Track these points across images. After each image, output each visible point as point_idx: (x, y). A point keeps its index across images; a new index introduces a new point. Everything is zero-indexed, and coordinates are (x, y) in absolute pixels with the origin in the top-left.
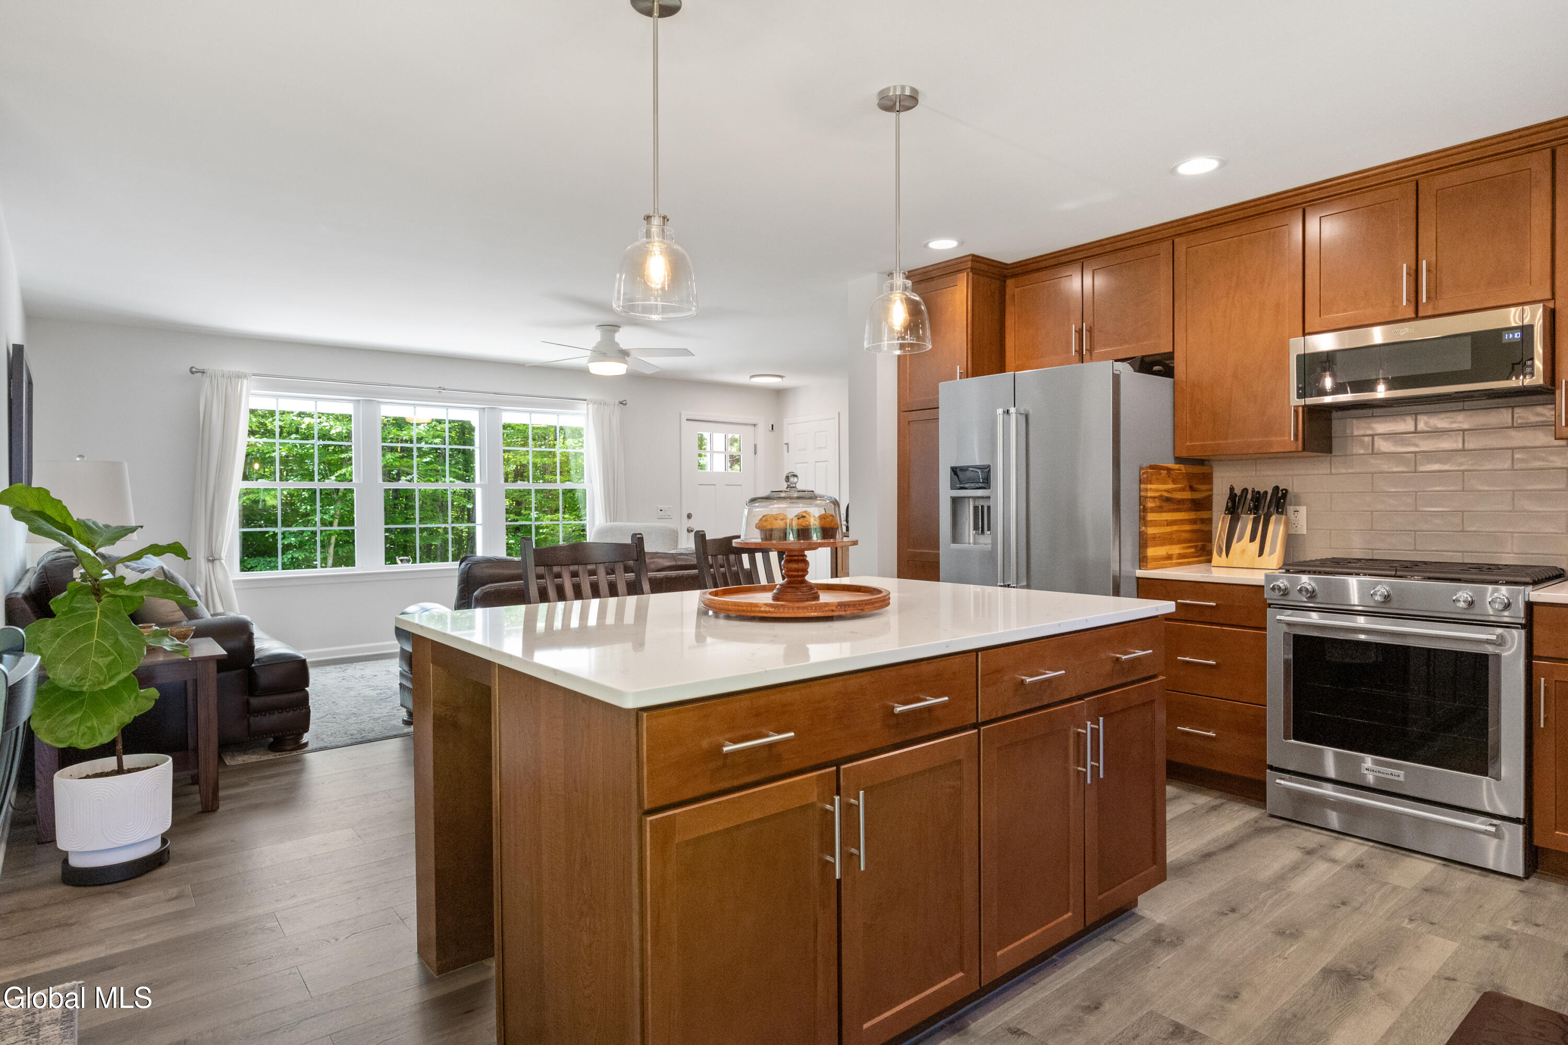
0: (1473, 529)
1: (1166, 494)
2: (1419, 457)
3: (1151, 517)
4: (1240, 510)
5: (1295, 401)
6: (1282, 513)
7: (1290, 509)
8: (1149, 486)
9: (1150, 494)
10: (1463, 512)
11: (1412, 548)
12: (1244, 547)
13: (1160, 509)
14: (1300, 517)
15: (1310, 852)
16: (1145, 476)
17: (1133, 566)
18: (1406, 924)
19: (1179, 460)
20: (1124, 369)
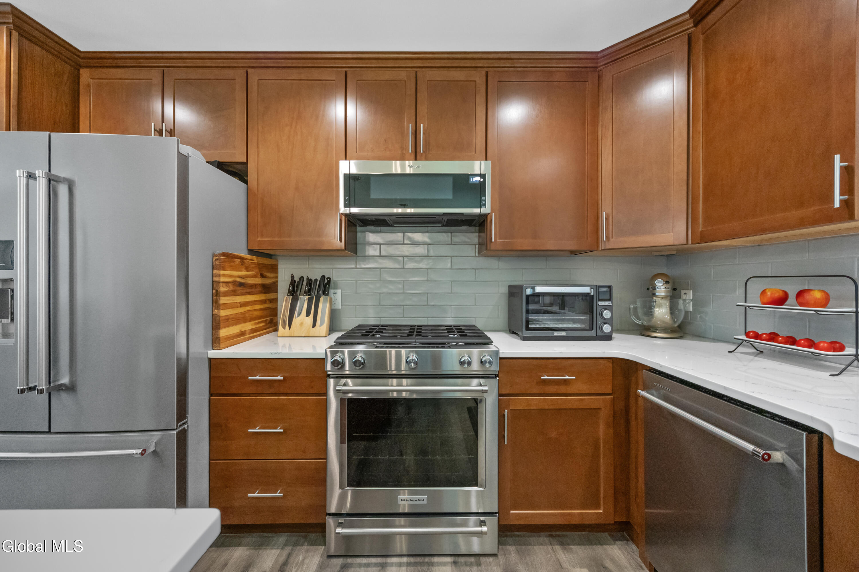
0: (433, 303)
1: (239, 280)
2: (406, 259)
3: (223, 300)
4: (298, 293)
5: (342, 209)
6: (328, 295)
7: (331, 291)
8: (222, 272)
9: (222, 279)
10: (428, 293)
11: (402, 316)
12: (302, 320)
13: (233, 293)
14: (338, 295)
16: (218, 262)
17: (206, 348)
19: (251, 252)
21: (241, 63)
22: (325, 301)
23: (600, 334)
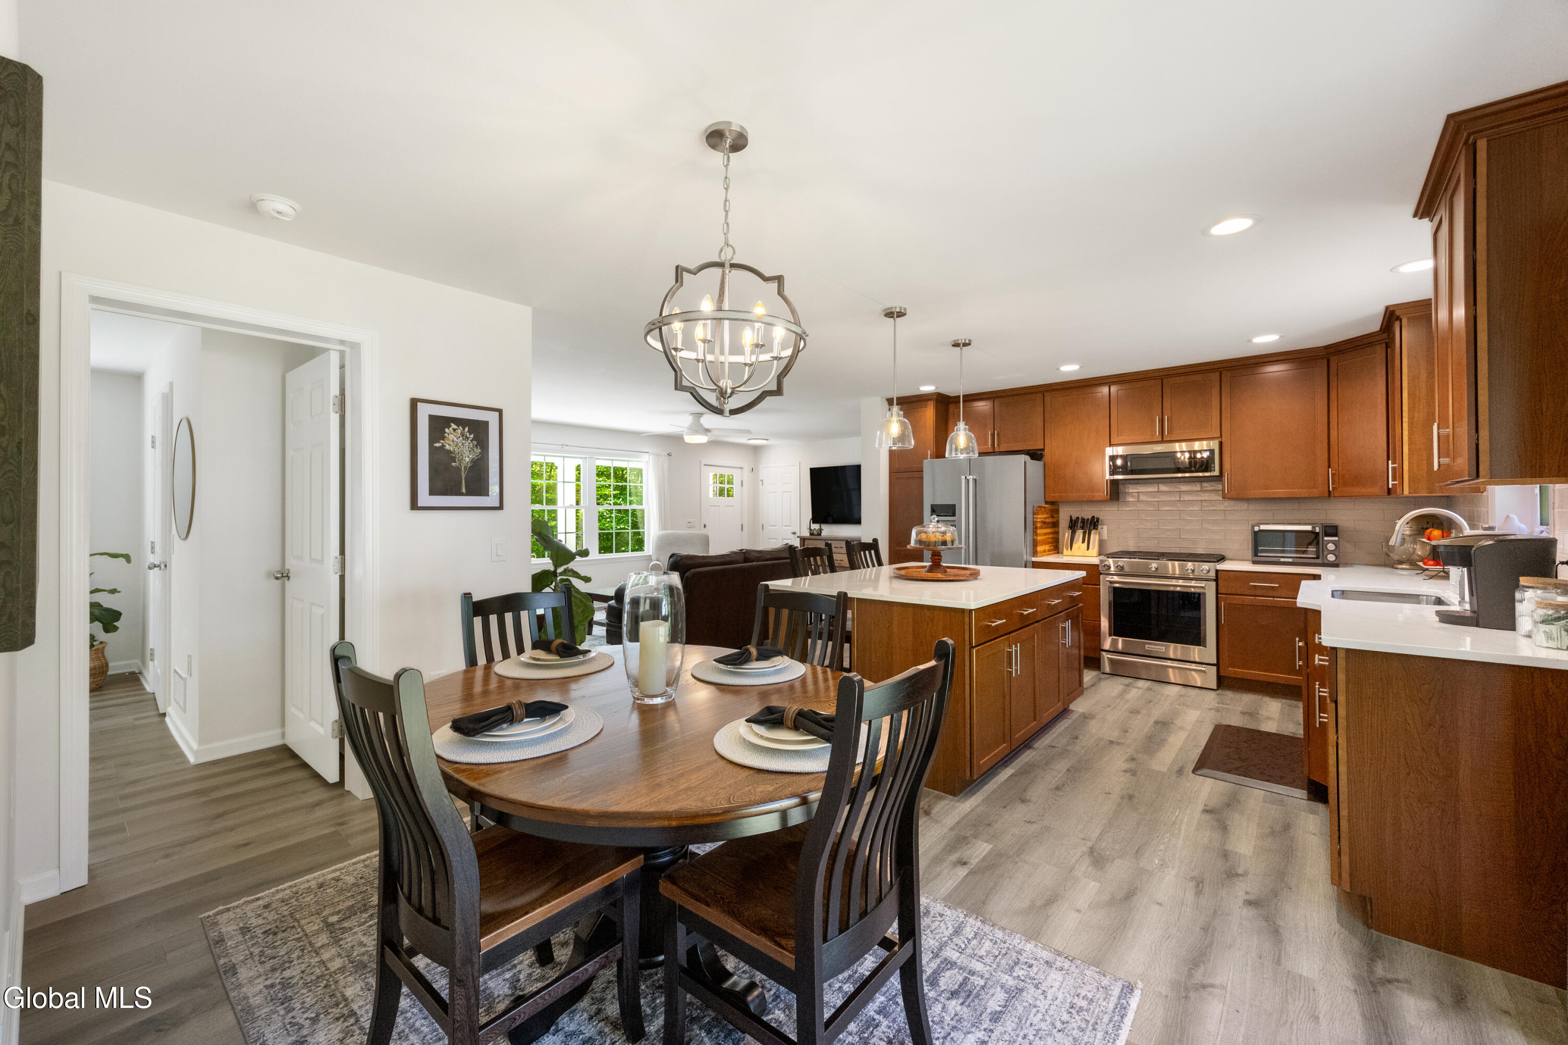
1: (1043, 520)
2: (1160, 504)
3: (1040, 531)
4: (1076, 528)
5: (1108, 477)
6: (1097, 529)
7: (1100, 527)
8: (1039, 516)
9: (1039, 520)
10: (1180, 529)
11: (1157, 546)
12: (1079, 545)
13: (1042, 528)
14: (1104, 530)
15: (1127, 686)
16: (1036, 511)
17: (1030, 556)
18: (1178, 706)
19: (1047, 503)
20: (1027, 458)
21: (1040, 391)
22: (1095, 534)
23: (1326, 561)
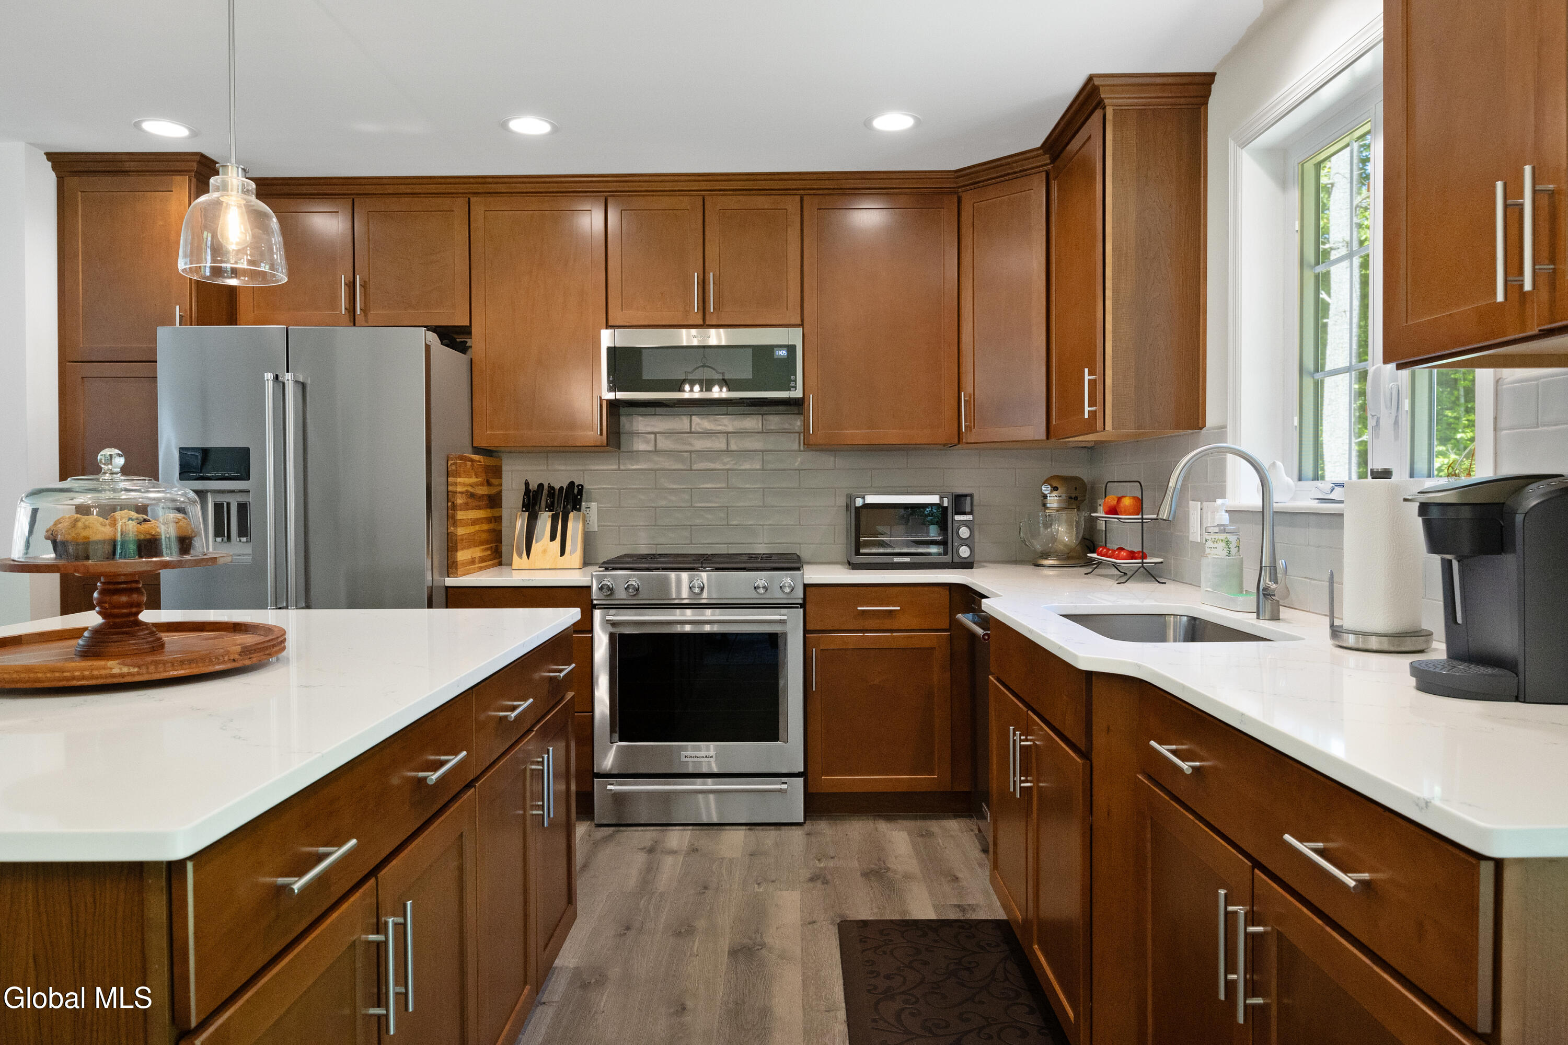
0: (735, 523)
1: (470, 489)
2: (693, 456)
3: (461, 515)
4: (537, 508)
5: (604, 394)
6: (579, 510)
7: (583, 506)
8: (459, 480)
9: (459, 489)
10: (727, 507)
11: (689, 542)
12: (545, 546)
13: (466, 507)
14: (592, 511)
15: (651, 850)
16: (454, 467)
17: (442, 575)
18: (758, 889)
19: (477, 450)
20: (433, 337)
21: (461, 188)
22: (576, 519)
23: (956, 560)
